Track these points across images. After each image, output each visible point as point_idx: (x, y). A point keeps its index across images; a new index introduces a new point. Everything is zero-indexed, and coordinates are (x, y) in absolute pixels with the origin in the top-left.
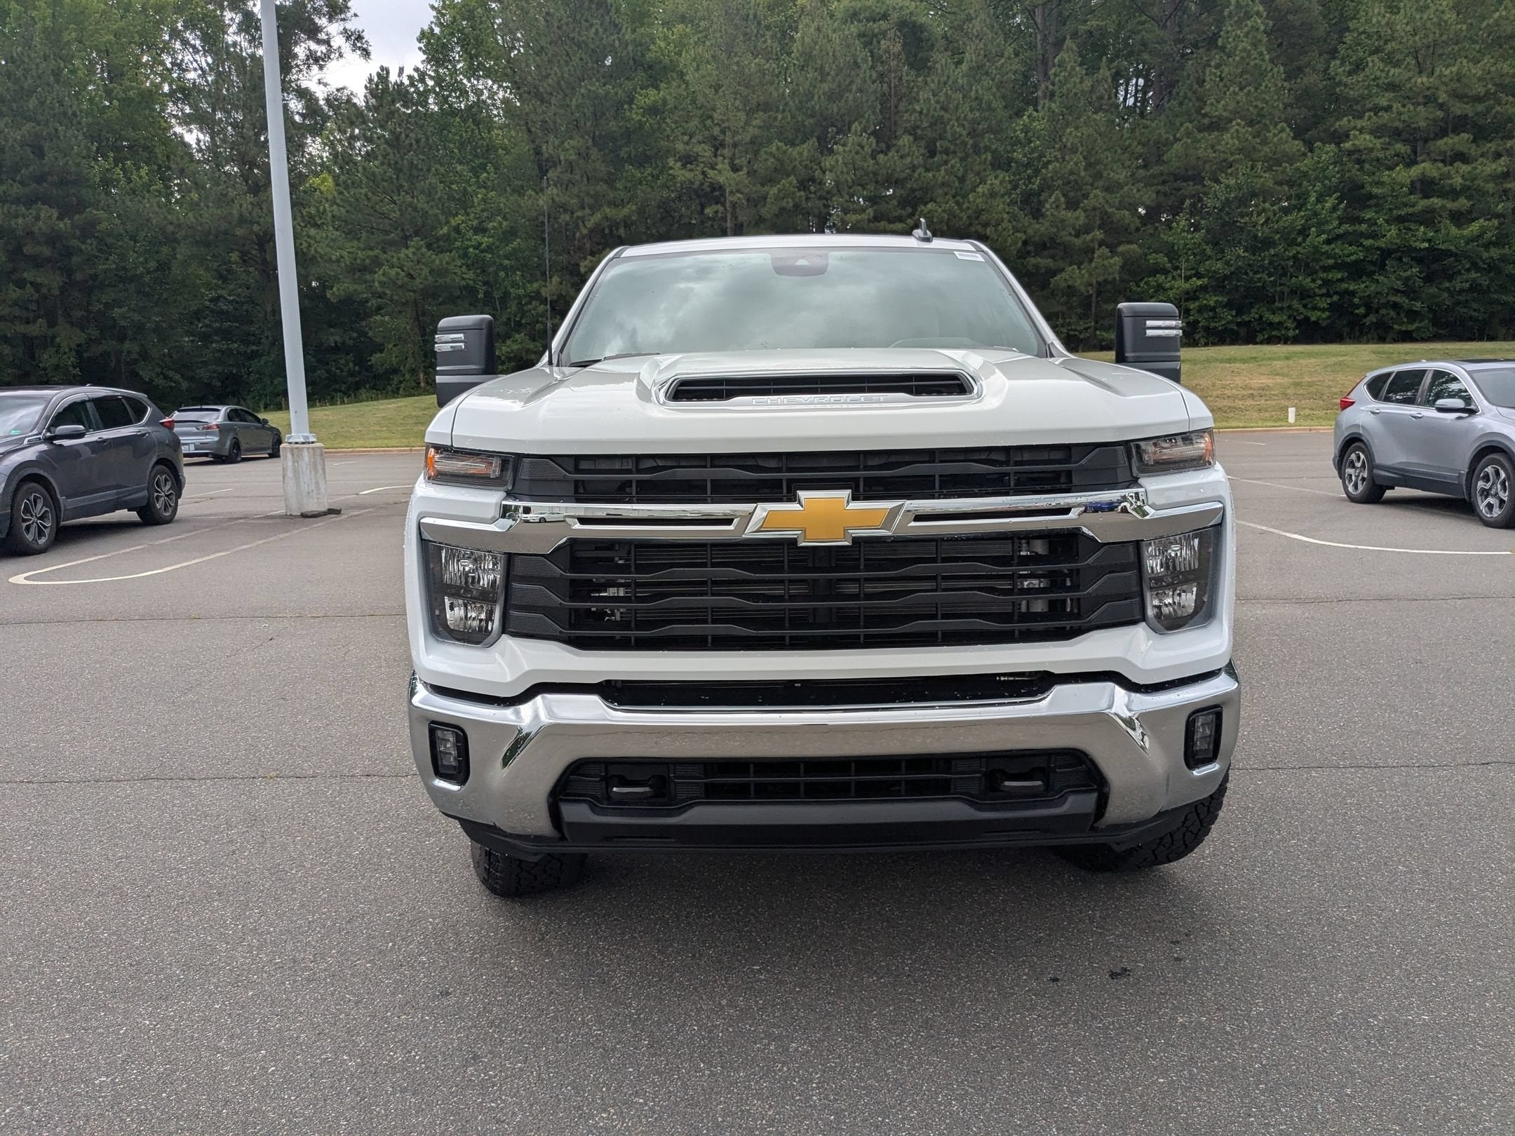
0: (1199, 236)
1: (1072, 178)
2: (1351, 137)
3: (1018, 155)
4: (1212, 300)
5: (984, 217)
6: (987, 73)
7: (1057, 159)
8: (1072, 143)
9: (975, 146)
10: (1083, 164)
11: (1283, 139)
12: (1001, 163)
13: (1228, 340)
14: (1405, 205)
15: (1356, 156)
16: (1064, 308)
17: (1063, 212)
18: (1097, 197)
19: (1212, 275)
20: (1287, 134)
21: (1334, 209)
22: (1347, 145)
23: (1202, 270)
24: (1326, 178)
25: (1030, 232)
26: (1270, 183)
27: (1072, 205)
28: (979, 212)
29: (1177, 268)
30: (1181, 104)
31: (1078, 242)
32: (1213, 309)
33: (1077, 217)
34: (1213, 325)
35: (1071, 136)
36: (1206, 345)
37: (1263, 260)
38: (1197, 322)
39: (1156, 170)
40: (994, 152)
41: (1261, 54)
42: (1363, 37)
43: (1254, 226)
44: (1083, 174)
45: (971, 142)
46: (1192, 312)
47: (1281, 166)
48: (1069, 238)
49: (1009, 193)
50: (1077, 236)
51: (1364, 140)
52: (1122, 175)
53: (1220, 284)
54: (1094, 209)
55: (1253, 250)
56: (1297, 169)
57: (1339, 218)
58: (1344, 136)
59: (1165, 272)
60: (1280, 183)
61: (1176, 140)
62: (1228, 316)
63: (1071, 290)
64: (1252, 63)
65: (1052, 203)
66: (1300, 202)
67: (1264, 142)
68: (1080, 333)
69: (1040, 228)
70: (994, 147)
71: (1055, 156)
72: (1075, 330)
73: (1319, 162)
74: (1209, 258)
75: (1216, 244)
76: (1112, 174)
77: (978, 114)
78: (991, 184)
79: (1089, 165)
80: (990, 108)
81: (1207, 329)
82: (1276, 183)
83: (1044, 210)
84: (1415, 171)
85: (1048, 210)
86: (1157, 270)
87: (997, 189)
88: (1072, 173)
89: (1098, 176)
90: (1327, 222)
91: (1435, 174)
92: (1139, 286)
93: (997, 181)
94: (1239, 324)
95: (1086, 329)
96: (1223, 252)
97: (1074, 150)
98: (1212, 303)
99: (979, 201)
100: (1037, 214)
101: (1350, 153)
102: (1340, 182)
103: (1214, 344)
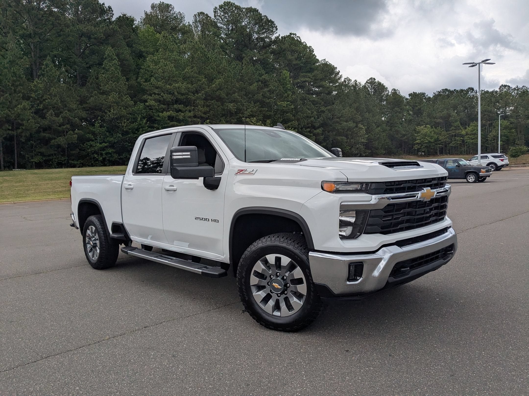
0: (104, 129)
1: (56, 106)
2: (148, 101)
3: (33, 95)
4: (110, 150)
5: (21, 117)
6: (17, 64)
7: (49, 98)
8: (54, 94)
9: (15, 90)
10: (60, 101)
11: (128, 100)
12: (26, 98)
13: (116, 164)
14: (166, 123)
15: (150, 107)
16: (56, 152)
17: (54, 118)
18: (66, 113)
19: (109, 142)
20: (129, 99)
21: (146, 123)
22: (147, 104)
23: (106, 141)
24: (142, 113)
25: (41, 124)
26: (125, 113)
27: (57, 115)
28: (19, 115)
29: (96, 139)
30: (91, 84)
31: (60, 129)
32: (110, 154)
33: (60, 120)
34: (111, 159)
35: (54, 90)
36: (109, 166)
37: (126, 138)
38: (105, 158)
39: (85, 105)
40: (23, 93)
41: (118, 72)
42: (147, 71)
43: (123, 127)
44: (60, 105)
45: (13, 88)
46: (104, 155)
47: (128, 108)
48: (56, 127)
49: (30, 109)
50: (60, 126)
51: (152, 103)
52: (74, 106)
53: (112, 146)
54: (65, 117)
55: (123, 135)
56: (133, 110)
57: (147, 126)
58: (146, 101)
59: (93, 141)
60: (128, 114)
61: (91, 96)
62: (116, 156)
63: (59, 146)
64: (116, 75)
65: (49, 114)
66: (135, 120)
67: (122, 101)
68: (63, 161)
69: (45, 123)
70: (23, 91)
71: (48, 97)
72: (61, 160)
73: (139, 108)
74: (108, 136)
75: (110, 132)
76: (70, 106)
77: (15, 78)
78: (24, 105)
79: (61, 101)
80: (20, 77)
81: (109, 160)
82: (127, 114)
83: (46, 116)
84: (168, 113)
85: (48, 116)
86: (89, 140)
87: (27, 107)
88: (56, 104)
89: (66, 106)
90: (144, 127)
91: (174, 115)
92: (83, 145)
93: (26, 104)
94: (119, 159)
95: (65, 160)
96: (112, 135)
97: (55, 96)
98: (110, 152)
99: (19, 111)
100: (43, 117)
101: (148, 106)
102: (146, 115)
103: (111, 166)
